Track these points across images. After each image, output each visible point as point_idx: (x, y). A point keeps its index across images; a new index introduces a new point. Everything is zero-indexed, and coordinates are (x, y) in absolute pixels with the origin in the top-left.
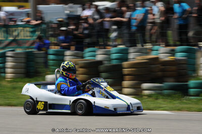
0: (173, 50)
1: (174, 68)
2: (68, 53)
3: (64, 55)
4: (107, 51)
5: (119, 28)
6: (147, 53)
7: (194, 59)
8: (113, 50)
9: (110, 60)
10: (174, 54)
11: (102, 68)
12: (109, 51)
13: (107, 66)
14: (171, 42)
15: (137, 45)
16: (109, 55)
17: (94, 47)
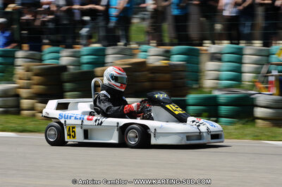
0: (168, 52)
1: (167, 76)
2: (20, 54)
3: (14, 57)
4: (75, 52)
5: (93, 19)
6: (133, 56)
7: (197, 64)
8: (84, 50)
9: (79, 64)
10: (169, 57)
11: (65, 75)
12: (79, 52)
13: (73, 74)
14: (167, 40)
15: (119, 44)
16: (79, 57)
17: (58, 46)
